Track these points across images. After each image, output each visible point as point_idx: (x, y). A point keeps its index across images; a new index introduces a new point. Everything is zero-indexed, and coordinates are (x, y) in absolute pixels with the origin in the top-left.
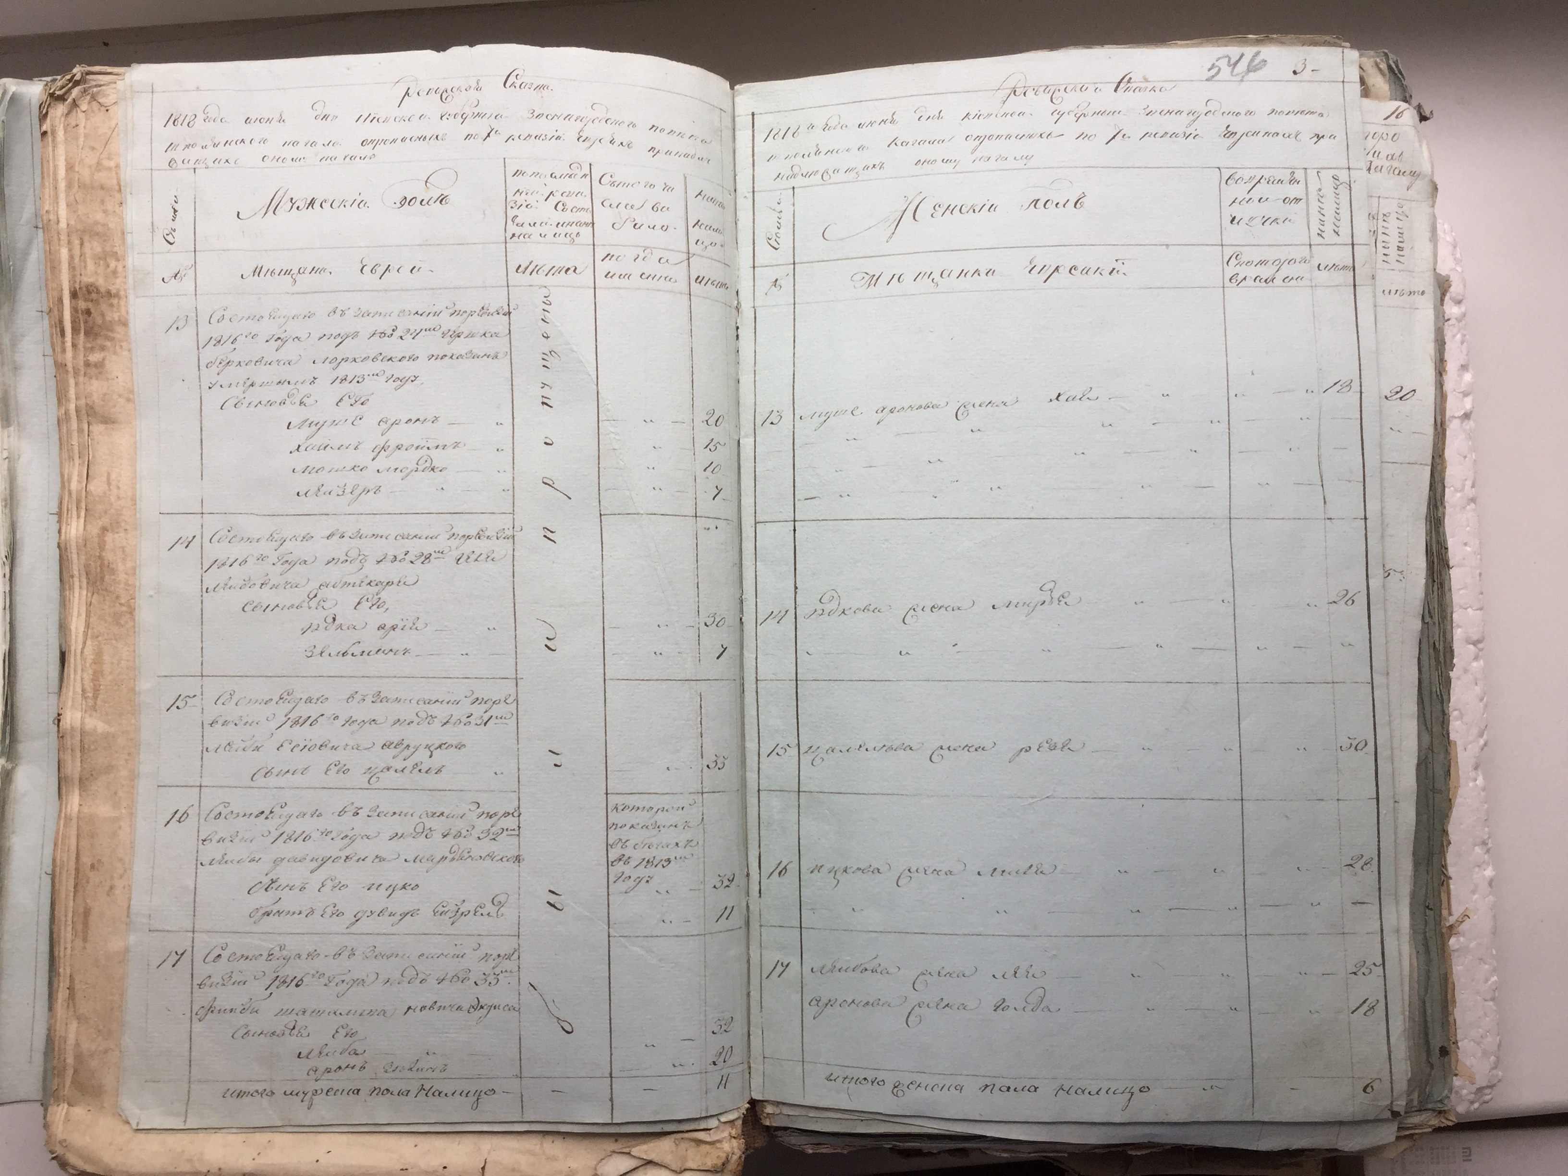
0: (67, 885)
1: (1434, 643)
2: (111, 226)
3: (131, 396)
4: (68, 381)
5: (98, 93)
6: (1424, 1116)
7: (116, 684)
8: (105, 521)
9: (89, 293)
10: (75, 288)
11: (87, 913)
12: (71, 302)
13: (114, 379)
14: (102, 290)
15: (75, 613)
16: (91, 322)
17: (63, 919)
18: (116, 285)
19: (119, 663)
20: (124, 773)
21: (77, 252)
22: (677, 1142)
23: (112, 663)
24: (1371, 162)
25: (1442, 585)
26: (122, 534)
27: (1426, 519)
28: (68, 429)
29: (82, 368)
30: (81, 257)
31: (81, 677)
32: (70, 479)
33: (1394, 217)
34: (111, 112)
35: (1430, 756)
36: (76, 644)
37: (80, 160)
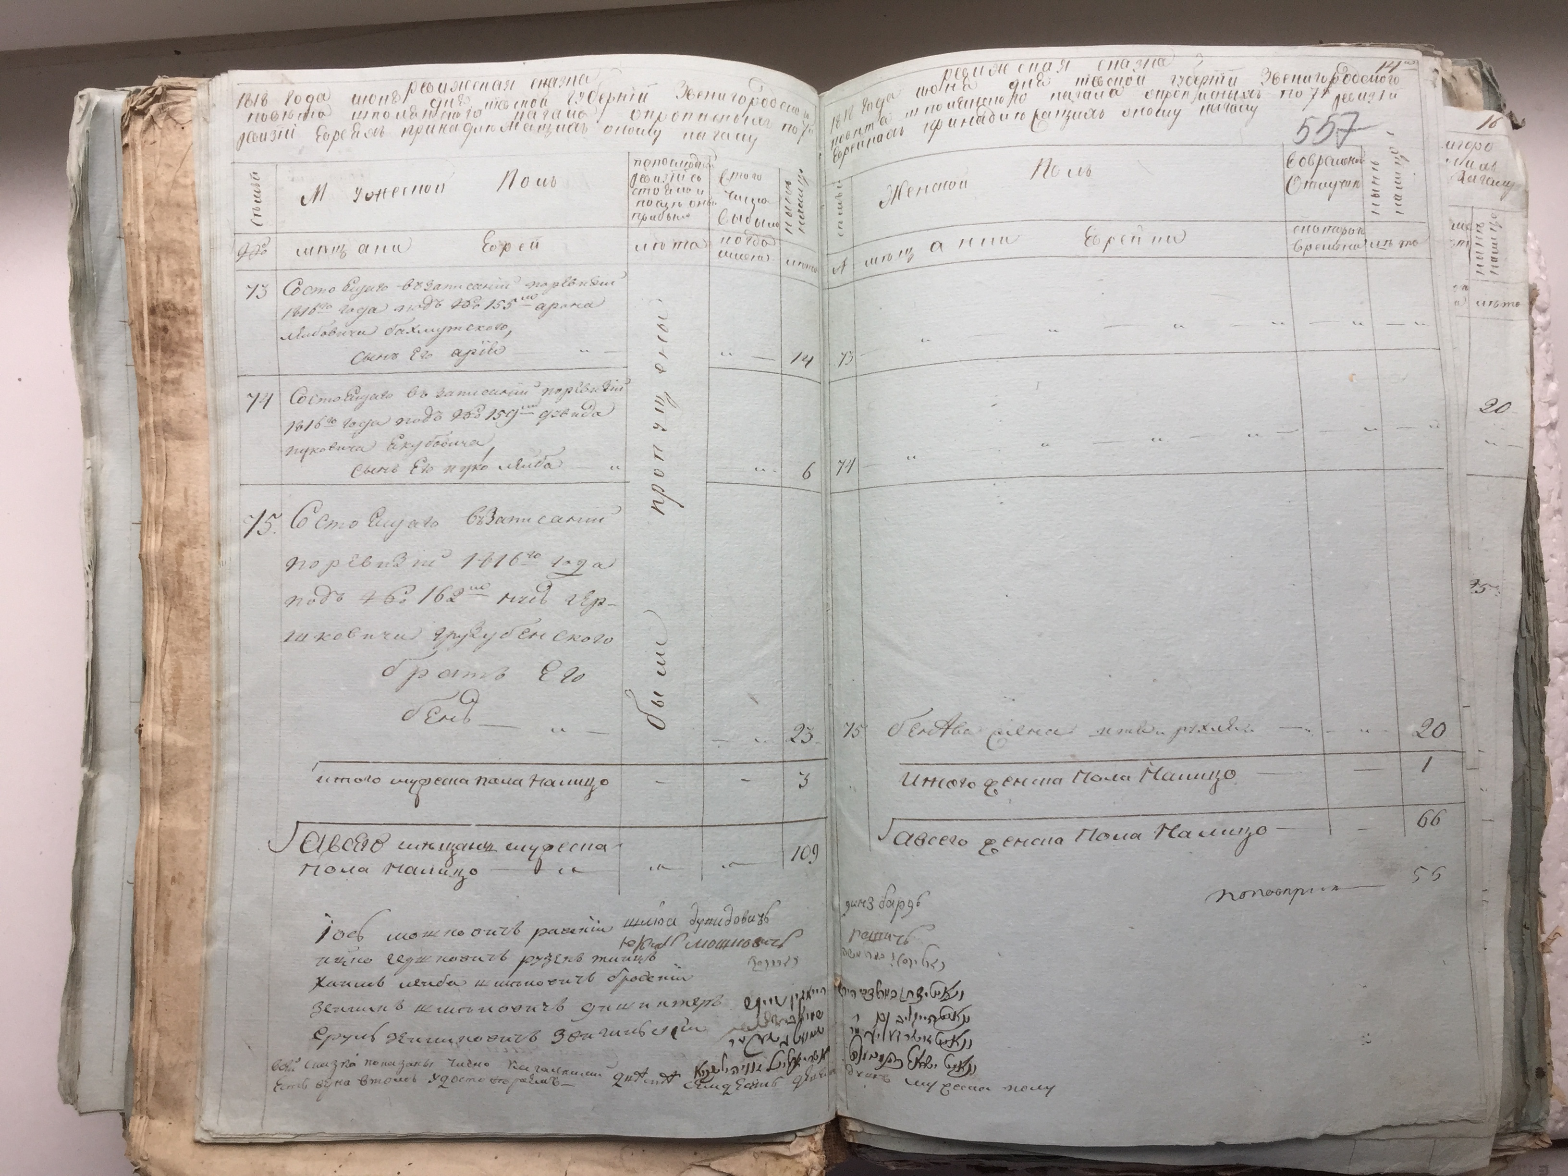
0: (149, 897)
1: (1532, 658)
2: (188, 243)
3: (208, 413)
4: (147, 397)
5: (175, 110)
6: (1519, 1138)
7: (195, 699)
8: (183, 536)
10: (153, 304)
11: (168, 926)
12: (149, 318)
13: (190, 395)
14: (179, 307)
15: (155, 626)
16: (168, 339)
17: (145, 931)
18: (194, 302)
19: (198, 677)
20: (204, 786)
21: (154, 268)
22: (757, 1156)
23: (191, 678)
24: (1465, 172)
25: (1537, 599)
26: (200, 549)
27: (1523, 533)
28: (149, 443)
29: (159, 384)
30: (157, 274)
31: (161, 691)
32: (150, 493)
33: (1487, 227)
34: (187, 129)
35: (1527, 772)
36: (155, 658)
37: (157, 178)
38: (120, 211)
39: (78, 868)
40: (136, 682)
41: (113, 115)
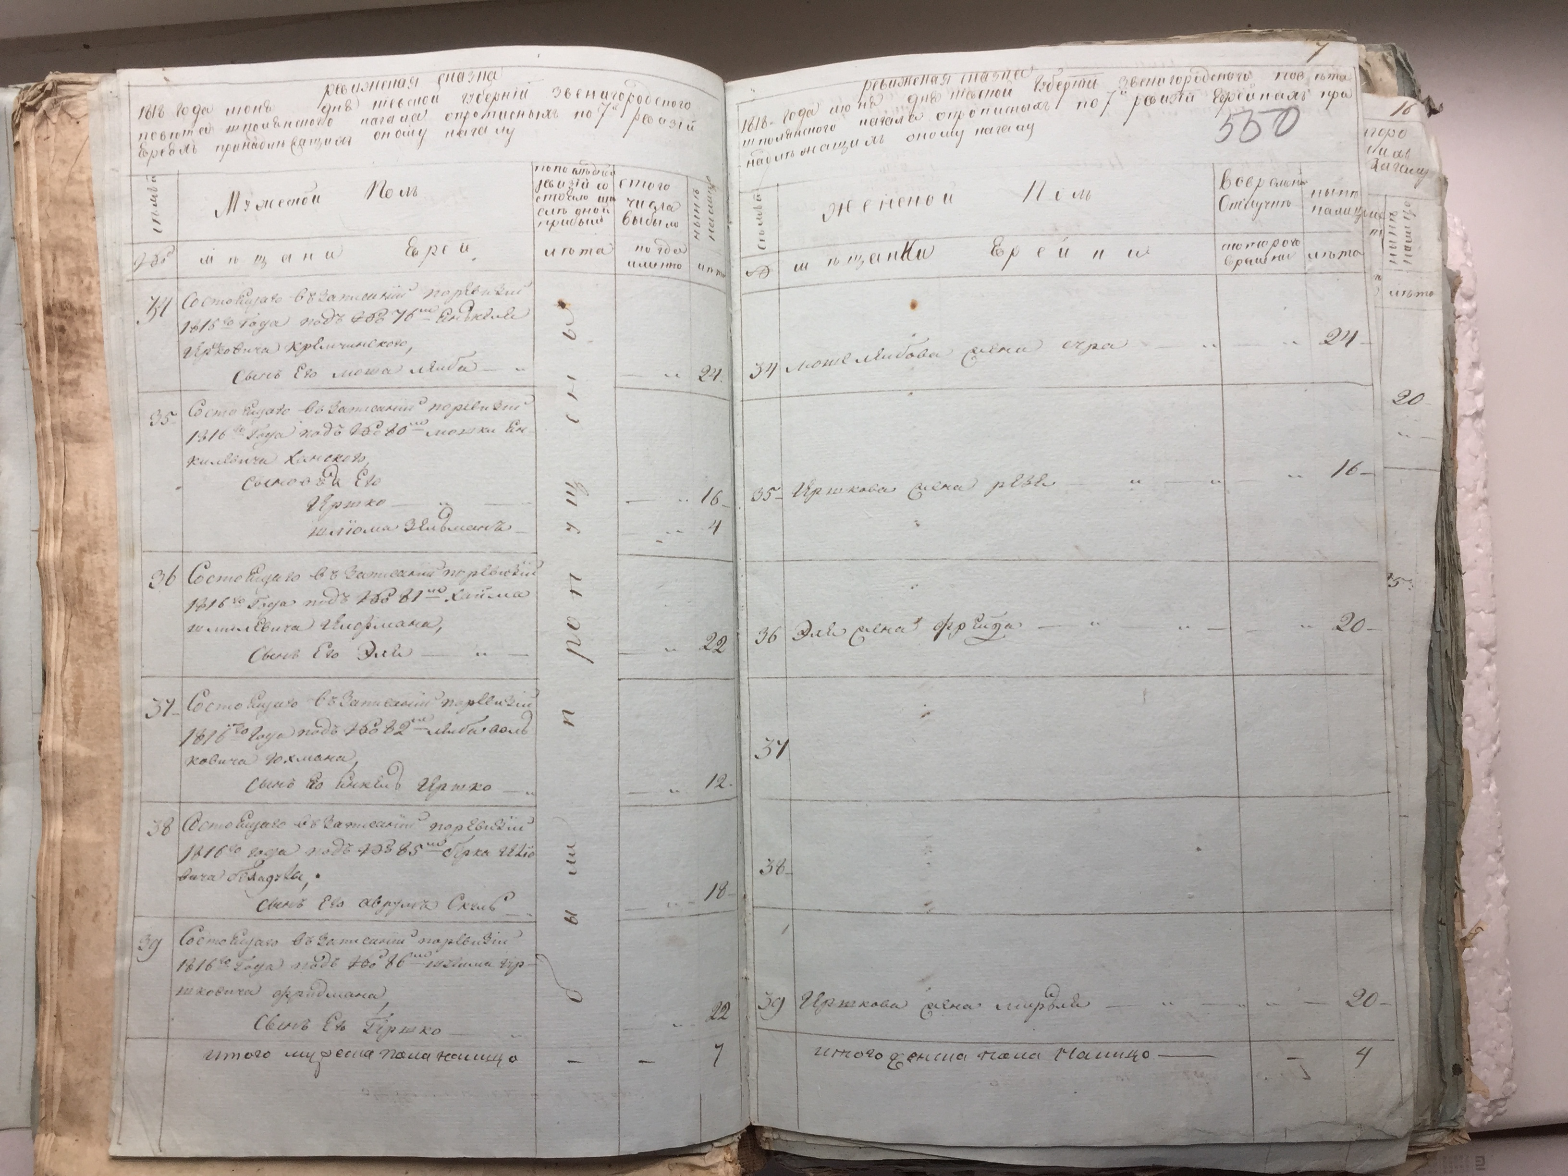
0: (51, 911)
1: (1446, 652)
2: (85, 240)
3: (108, 415)
4: (43, 399)
5: (68, 105)
6: (1437, 1135)
7: (97, 708)
8: (83, 541)
9: (63, 309)
10: (48, 303)
11: (73, 939)
12: (44, 319)
13: (88, 397)
14: (77, 306)
15: (54, 635)
16: (65, 339)
17: (48, 946)
18: (90, 301)
19: (99, 687)
20: (107, 797)
21: (50, 266)
22: (671, 1168)
23: (93, 686)
24: (1378, 160)
25: (1454, 591)
26: (100, 555)
27: (1437, 525)
28: (45, 446)
29: (57, 386)
30: (54, 272)
31: (62, 700)
32: (47, 498)
33: (1401, 215)
34: (82, 124)
35: (1442, 767)
36: (55, 667)
37: (52, 174)
38: (14, 210)
40: (38, 694)
41: (5, 112)
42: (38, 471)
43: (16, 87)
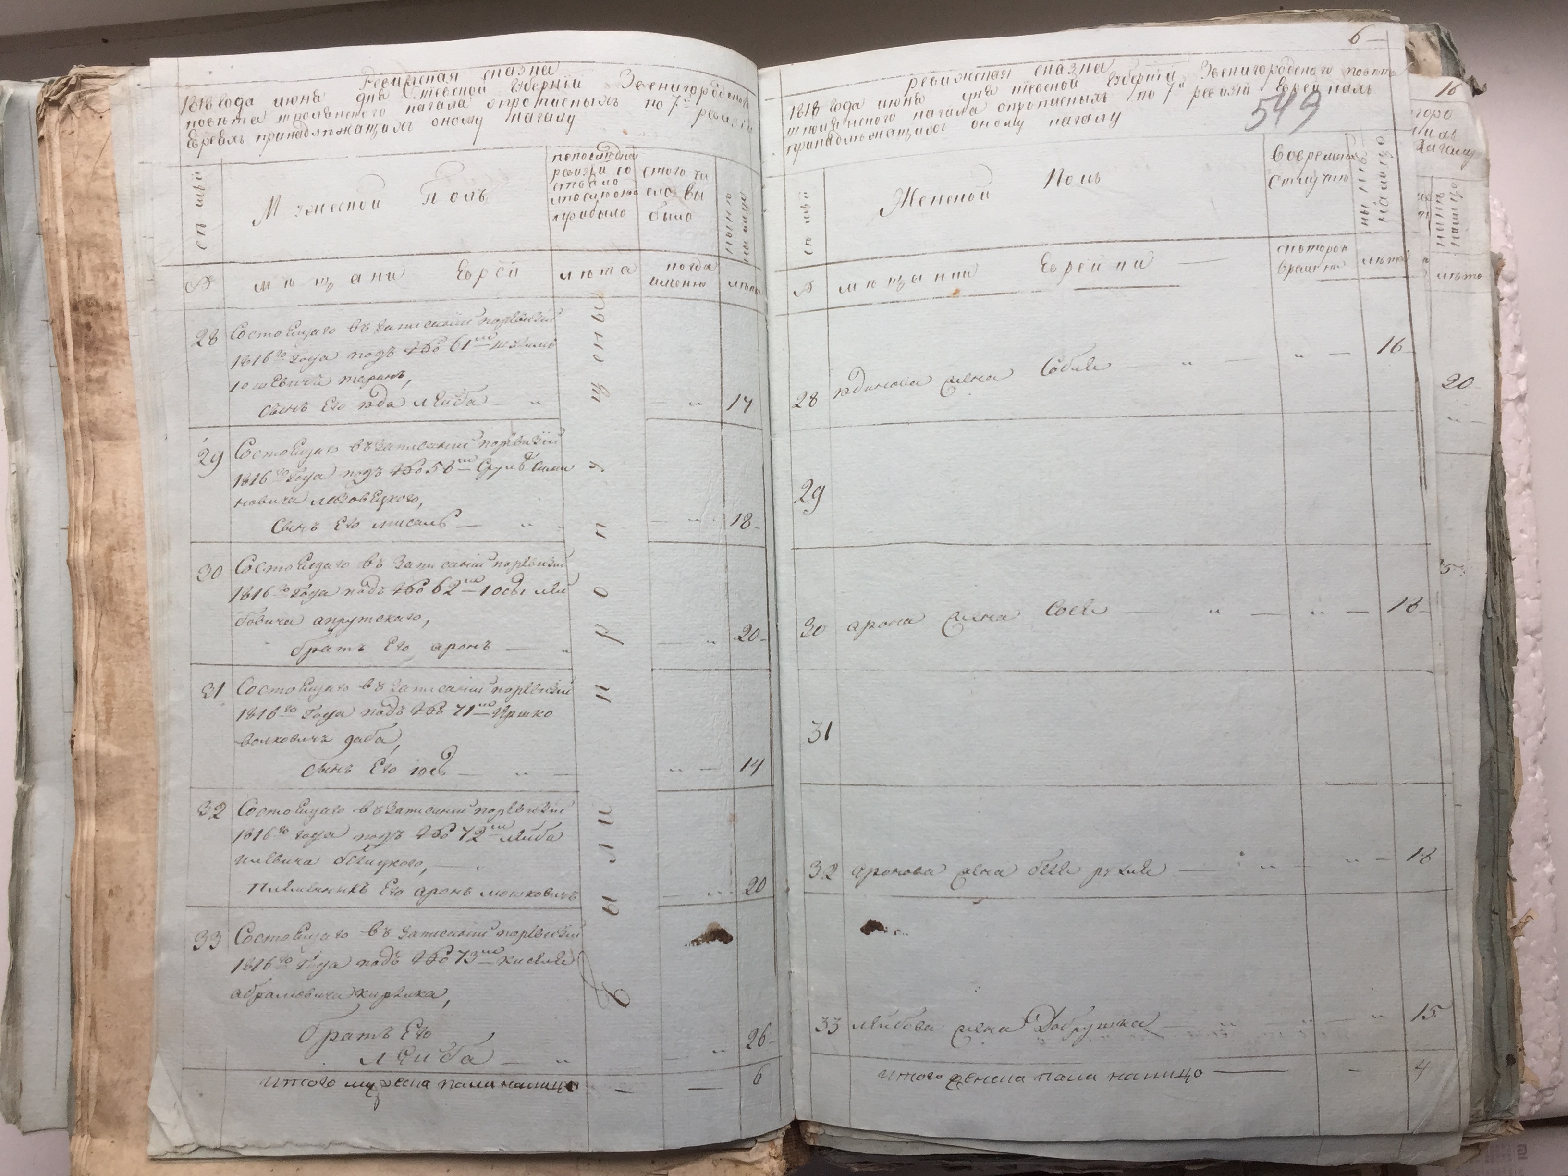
0: (85, 910)
1: (1497, 638)
2: (110, 237)
3: (135, 412)
4: (71, 397)
6: (1490, 1125)
7: (129, 707)
8: (112, 540)
9: (89, 306)
10: (75, 300)
11: (106, 940)
12: (71, 315)
13: (116, 394)
14: (103, 303)
15: (85, 633)
16: (91, 336)
17: (83, 946)
18: (116, 298)
19: (131, 686)
20: (140, 797)
21: (75, 262)
23: (124, 685)
24: (1424, 140)
25: (1504, 577)
26: (130, 553)
27: (1487, 511)
28: (74, 445)
29: (84, 383)
30: (79, 269)
31: (93, 699)
32: (76, 496)
33: (1447, 196)
34: (105, 119)
35: (1494, 755)
36: (86, 666)
37: (76, 169)
38: (39, 205)
39: (14, 882)
40: (69, 693)
41: (29, 107)
42: (67, 469)
43: (39, 82)
